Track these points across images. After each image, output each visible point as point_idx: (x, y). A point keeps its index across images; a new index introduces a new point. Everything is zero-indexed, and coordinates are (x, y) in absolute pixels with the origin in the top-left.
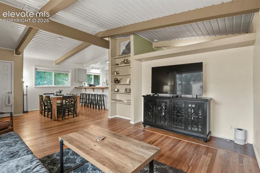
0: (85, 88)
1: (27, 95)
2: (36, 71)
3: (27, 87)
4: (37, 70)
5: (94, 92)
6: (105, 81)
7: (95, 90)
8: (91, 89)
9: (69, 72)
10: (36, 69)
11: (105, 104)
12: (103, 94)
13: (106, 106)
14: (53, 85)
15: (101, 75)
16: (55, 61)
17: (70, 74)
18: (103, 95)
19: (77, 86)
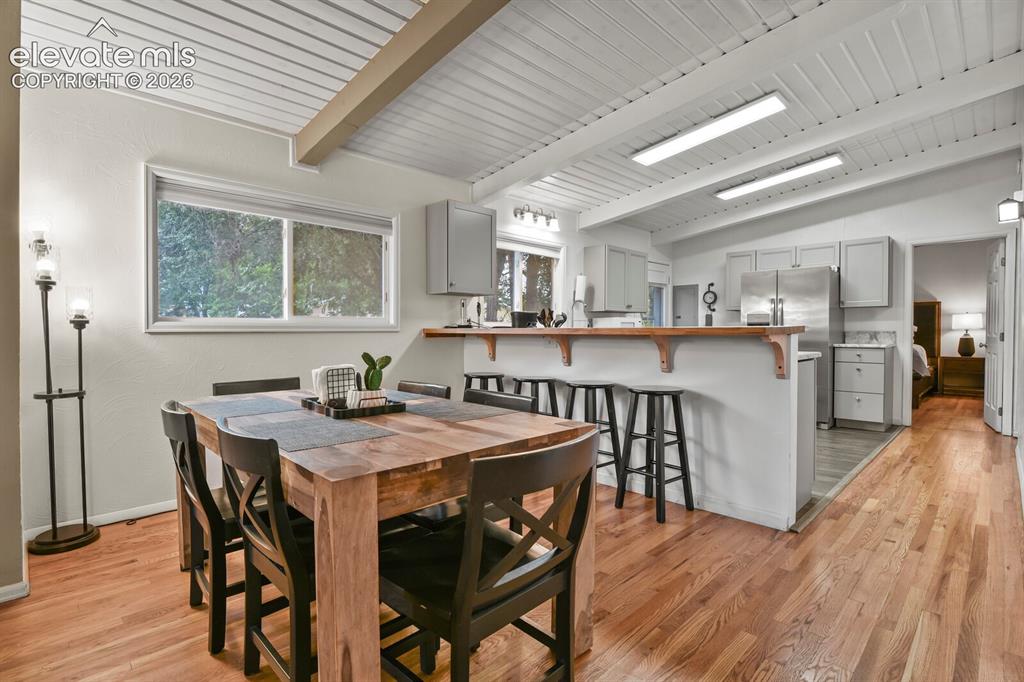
0: (492, 339)
1: (80, 395)
2: (156, 198)
3: (80, 324)
4: (170, 198)
5: (569, 362)
6: (580, 295)
7: (577, 349)
8: (542, 342)
9: (389, 226)
10: (158, 185)
11: (692, 467)
12: (670, 382)
13: (704, 486)
14: (287, 315)
15: (561, 256)
16: (295, 136)
17: (391, 241)
18: (676, 397)
19: (436, 326)
